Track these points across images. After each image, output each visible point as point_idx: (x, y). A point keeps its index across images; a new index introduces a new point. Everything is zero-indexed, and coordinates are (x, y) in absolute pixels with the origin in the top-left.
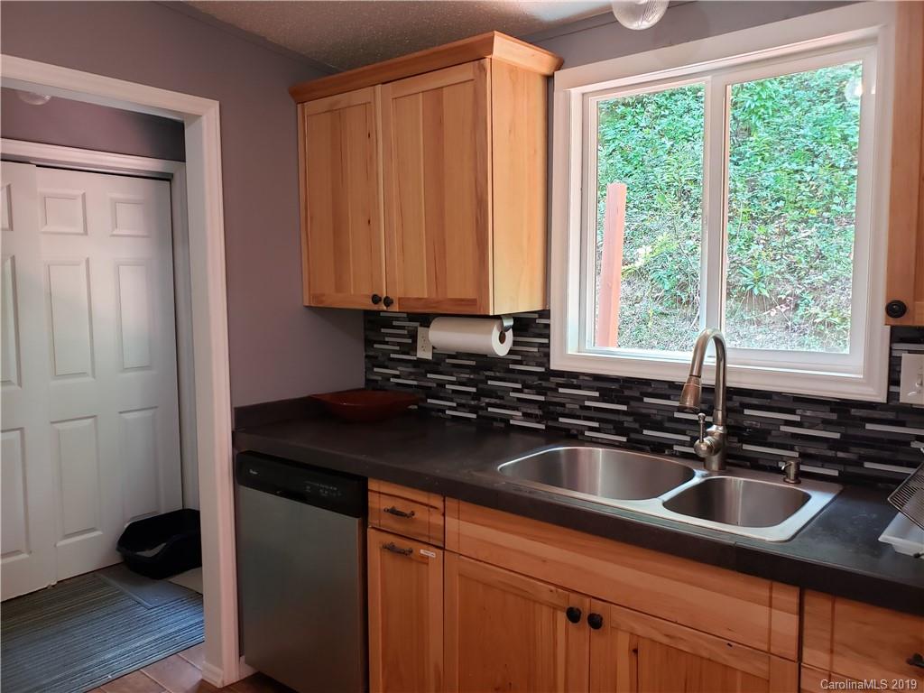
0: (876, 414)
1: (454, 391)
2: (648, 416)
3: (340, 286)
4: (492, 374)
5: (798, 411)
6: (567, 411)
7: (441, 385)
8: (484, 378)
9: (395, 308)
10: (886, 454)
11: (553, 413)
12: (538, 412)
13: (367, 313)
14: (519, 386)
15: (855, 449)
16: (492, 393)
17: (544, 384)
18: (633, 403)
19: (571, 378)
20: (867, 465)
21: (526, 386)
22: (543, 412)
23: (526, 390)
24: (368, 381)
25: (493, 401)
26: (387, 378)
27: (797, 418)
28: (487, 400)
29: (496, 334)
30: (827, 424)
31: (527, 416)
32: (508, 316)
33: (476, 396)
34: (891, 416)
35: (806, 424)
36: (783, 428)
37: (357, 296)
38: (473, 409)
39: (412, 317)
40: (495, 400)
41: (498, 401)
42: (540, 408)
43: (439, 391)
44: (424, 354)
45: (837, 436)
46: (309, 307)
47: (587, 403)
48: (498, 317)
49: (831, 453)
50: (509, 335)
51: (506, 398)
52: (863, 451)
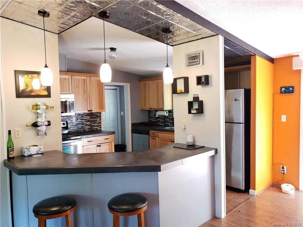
1: (161, 121)
3: (145, 107)
4: (166, 118)
7: (159, 120)
9: (153, 110)
13: (149, 110)
16: (166, 121)
21: (170, 120)
24: (149, 121)
26: (152, 120)
29: (166, 113)
32: (167, 110)
33: (164, 122)
37: (147, 108)
38: (164, 124)
39: (155, 111)
43: (159, 121)
44: (157, 116)
46: (141, 110)
48: (166, 110)
50: (168, 113)
51: (168, 122)
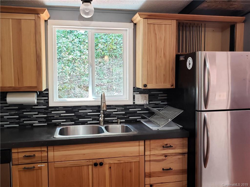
0: (131, 107)
1: (8, 118)
2: (80, 115)
4: (26, 110)
5: (117, 109)
6: (55, 118)
7: (2, 116)
8: (22, 112)
10: (133, 115)
11: (50, 119)
12: (44, 120)
14: (37, 113)
15: (127, 115)
16: (25, 117)
17: (46, 111)
18: (76, 113)
19: (56, 108)
20: (130, 118)
22: (46, 120)
23: (39, 114)
25: (26, 119)
27: (116, 110)
28: (23, 119)
29: (35, 97)
30: (122, 110)
31: (40, 122)
34: (134, 107)
35: (118, 111)
36: (114, 113)
40: (27, 119)
41: (28, 119)
42: (45, 119)
45: (124, 113)
47: (62, 115)
49: (123, 117)
51: (32, 117)
52: (129, 115)
